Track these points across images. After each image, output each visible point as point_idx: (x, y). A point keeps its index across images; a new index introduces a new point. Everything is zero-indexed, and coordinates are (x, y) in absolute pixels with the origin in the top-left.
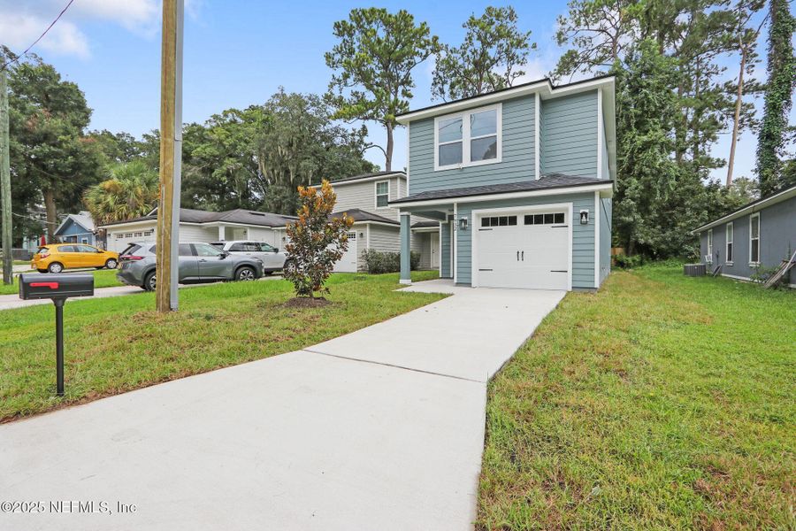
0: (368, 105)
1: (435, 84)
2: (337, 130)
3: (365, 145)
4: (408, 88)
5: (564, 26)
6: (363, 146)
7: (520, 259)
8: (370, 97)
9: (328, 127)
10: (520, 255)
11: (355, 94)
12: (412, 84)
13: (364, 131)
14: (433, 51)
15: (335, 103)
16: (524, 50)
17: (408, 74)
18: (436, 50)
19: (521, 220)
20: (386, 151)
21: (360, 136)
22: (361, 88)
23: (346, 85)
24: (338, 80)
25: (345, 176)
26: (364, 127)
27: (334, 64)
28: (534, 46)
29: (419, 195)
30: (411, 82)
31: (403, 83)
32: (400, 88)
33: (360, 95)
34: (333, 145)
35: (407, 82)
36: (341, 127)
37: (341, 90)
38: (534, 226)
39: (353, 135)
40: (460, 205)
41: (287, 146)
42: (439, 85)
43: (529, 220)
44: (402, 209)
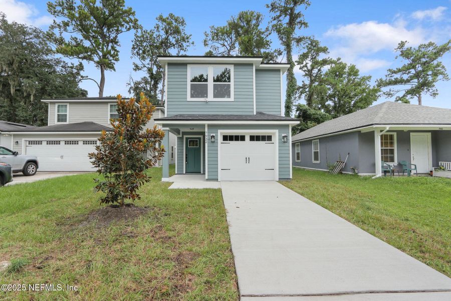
0: (86, 50)
1: (134, 48)
2: (58, 62)
3: (82, 77)
4: (115, 46)
5: (207, 38)
6: (80, 77)
7: (248, 162)
8: (87, 44)
9: (49, 57)
10: (248, 160)
11: (75, 39)
12: (118, 44)
13: (81, 67)
14: (134, 27)
15: (56, 40)
16: (188, 44)
17: (116, 37)
18: (136, 27)
19: (247, 138)
20: (99, 84)
21: (77, 69)
22: (79, 36)
23: (65, 30)
24: (59, 25)
25: (66, 96)
26: (81, 64)
27: (55, 12)
28: (193, 43)
29: (176, 116)
30: (118, 42)
31: (112, 41)
32: (110, 44)
33: (78, 40)
34: (55, 71)
35: (114, 41)
36: (62, 60)
37: (61, 33)
38: (255, 143)
39: (72, 68)
40: (209, 126)
41: (8, 64)
42: (136, 50)
43: (252, 138)
44: (164, 125)
